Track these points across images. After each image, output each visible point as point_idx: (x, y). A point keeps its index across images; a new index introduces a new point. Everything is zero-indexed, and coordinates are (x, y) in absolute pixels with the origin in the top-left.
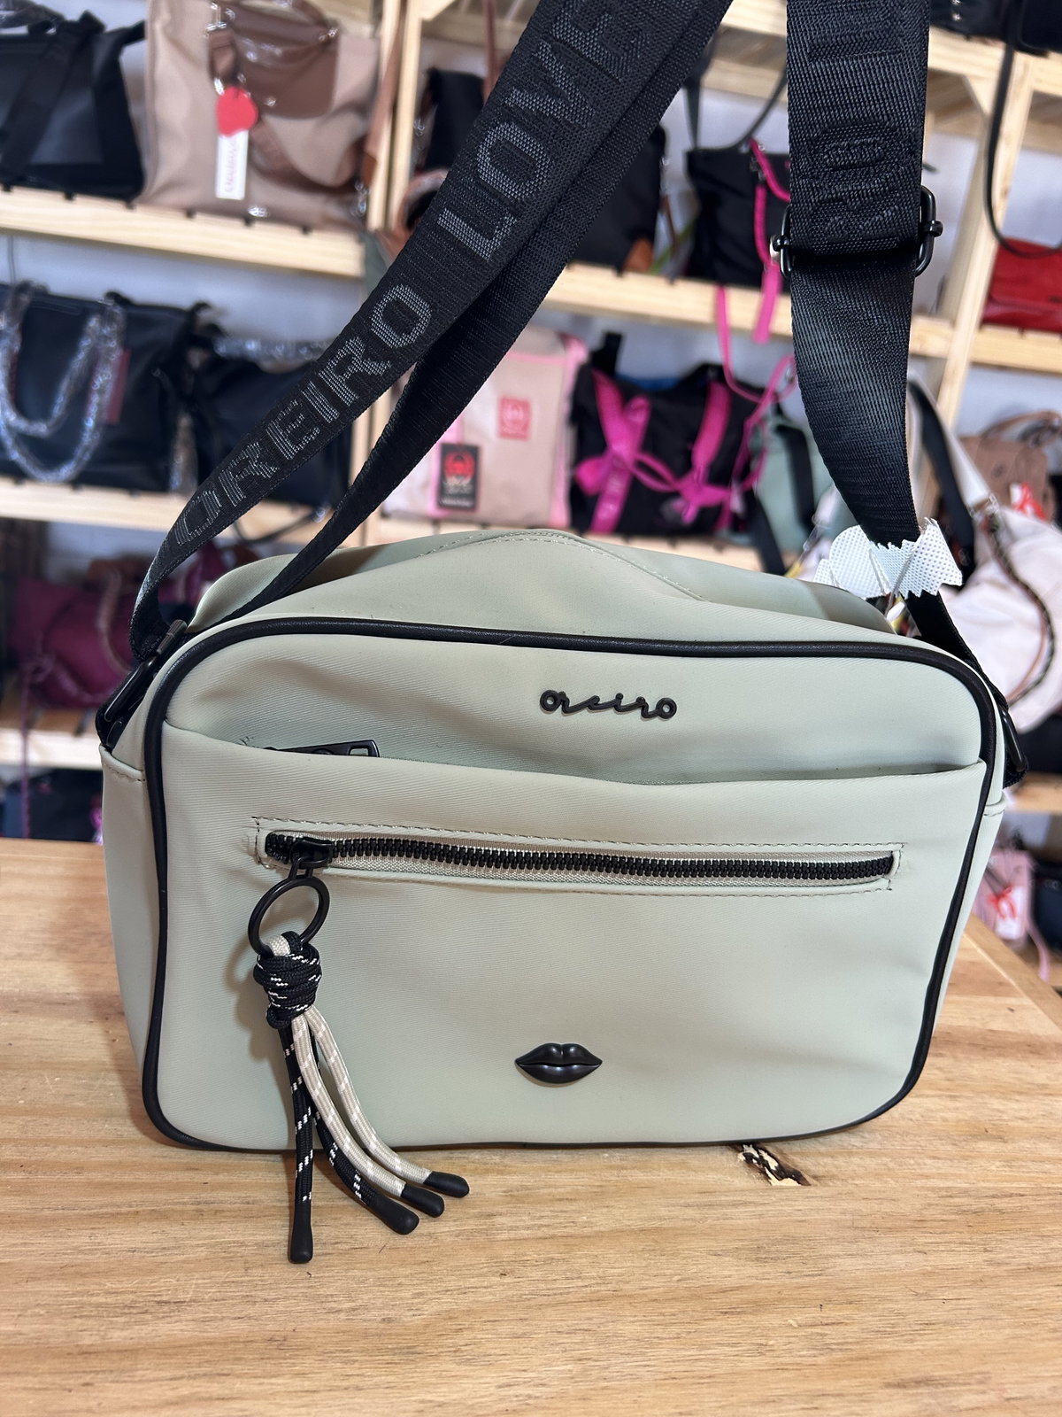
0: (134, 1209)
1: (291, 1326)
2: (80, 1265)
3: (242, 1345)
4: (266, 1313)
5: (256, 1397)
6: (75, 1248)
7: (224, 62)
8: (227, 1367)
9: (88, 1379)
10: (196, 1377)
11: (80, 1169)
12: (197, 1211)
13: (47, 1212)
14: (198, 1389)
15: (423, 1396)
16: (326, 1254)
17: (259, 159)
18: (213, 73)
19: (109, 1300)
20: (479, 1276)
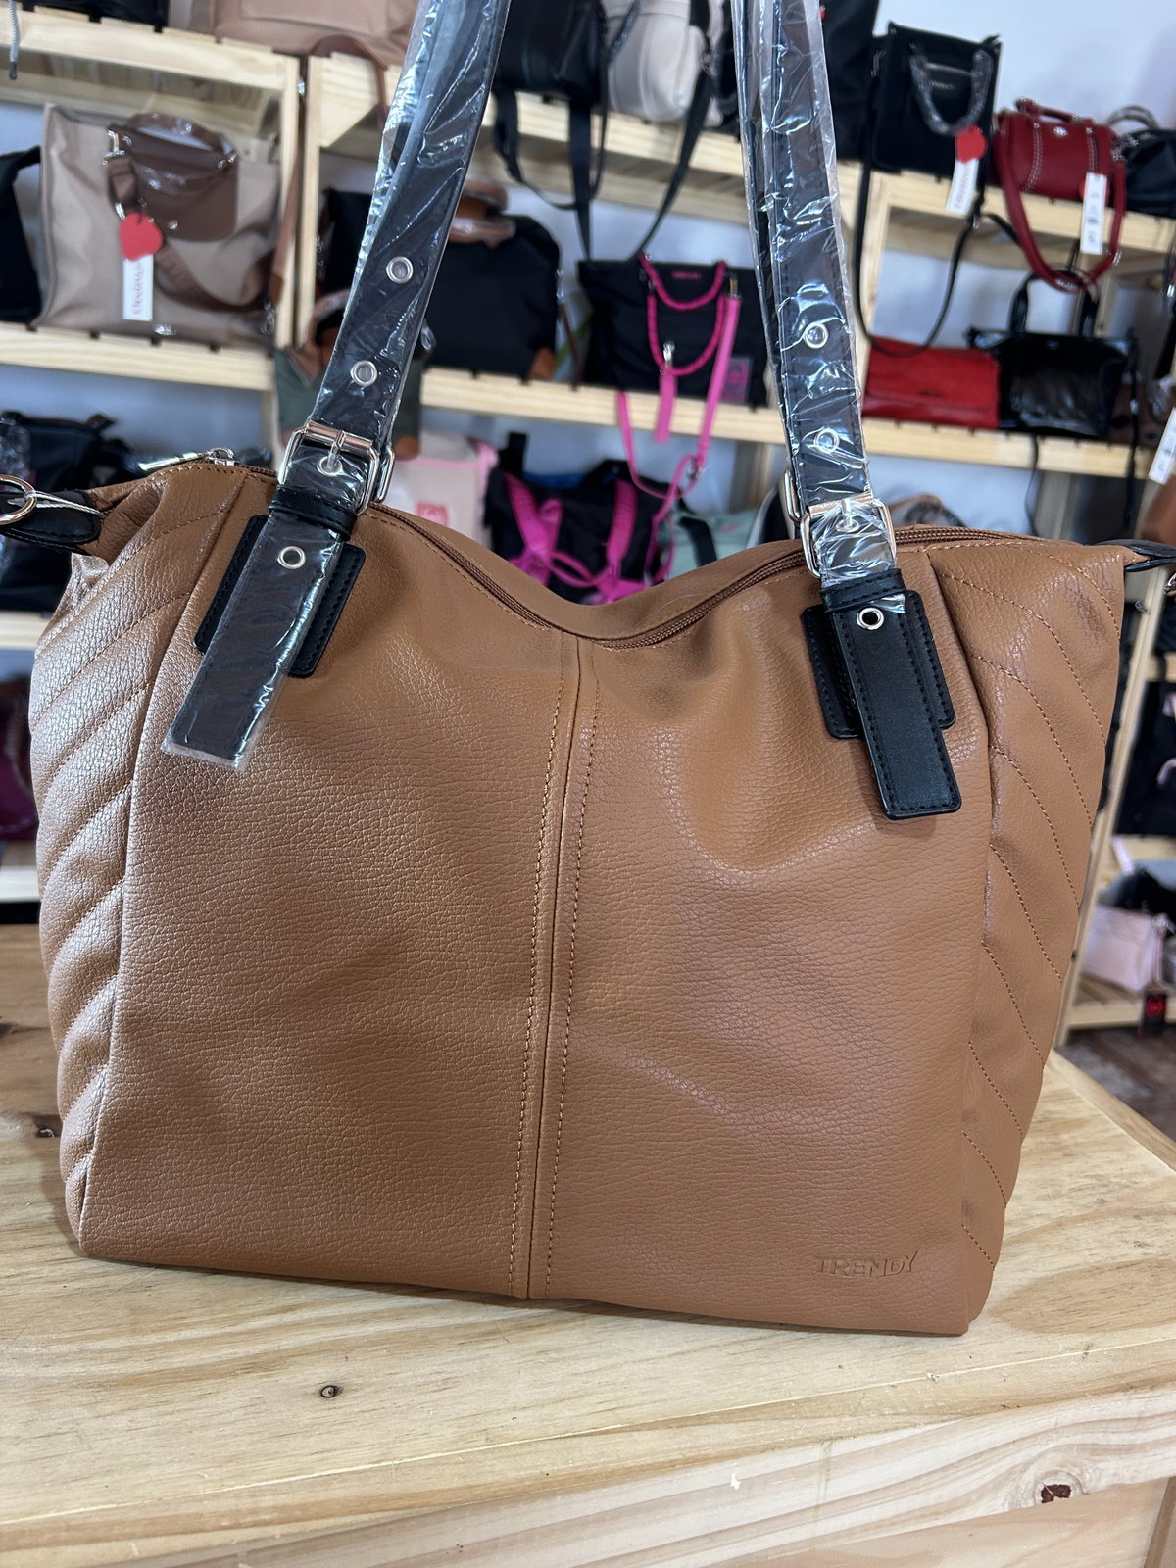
7: (124, 188)
17: (164, 281)
18: (113, 198)
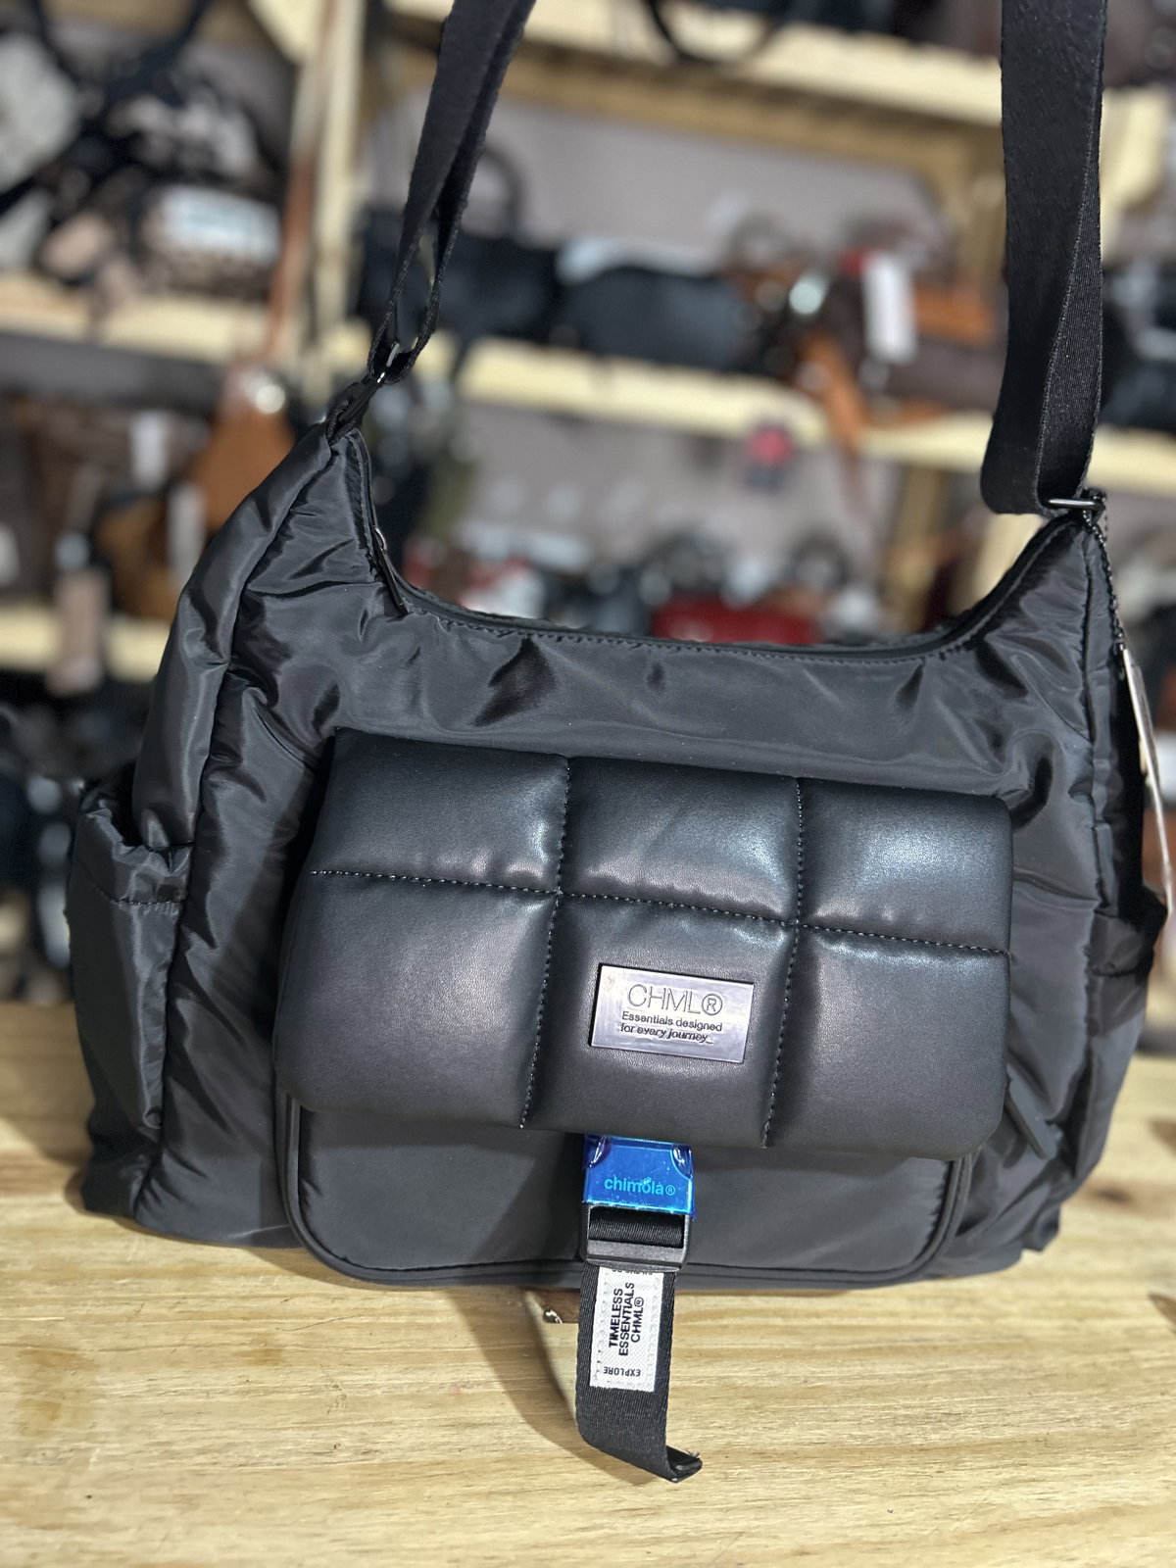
0: (876, 1345)
1: (1044, 1431)
2: (872, 1387)
3: (1020, 1445)
4: (1021, 1422)
5: (1055, 1478)
6: (858, 1375)
8: (1022, 1460)
9: (937, 1467)
10: (1006, 1466)
11: (818, 1315)
12: (921, 1347)
13: (818, 1348)
14: (1014, 1475)
15: (1162, 1478)
16: (1032, 1379)
19: (909, 1413)
20: (1147, 1395)
